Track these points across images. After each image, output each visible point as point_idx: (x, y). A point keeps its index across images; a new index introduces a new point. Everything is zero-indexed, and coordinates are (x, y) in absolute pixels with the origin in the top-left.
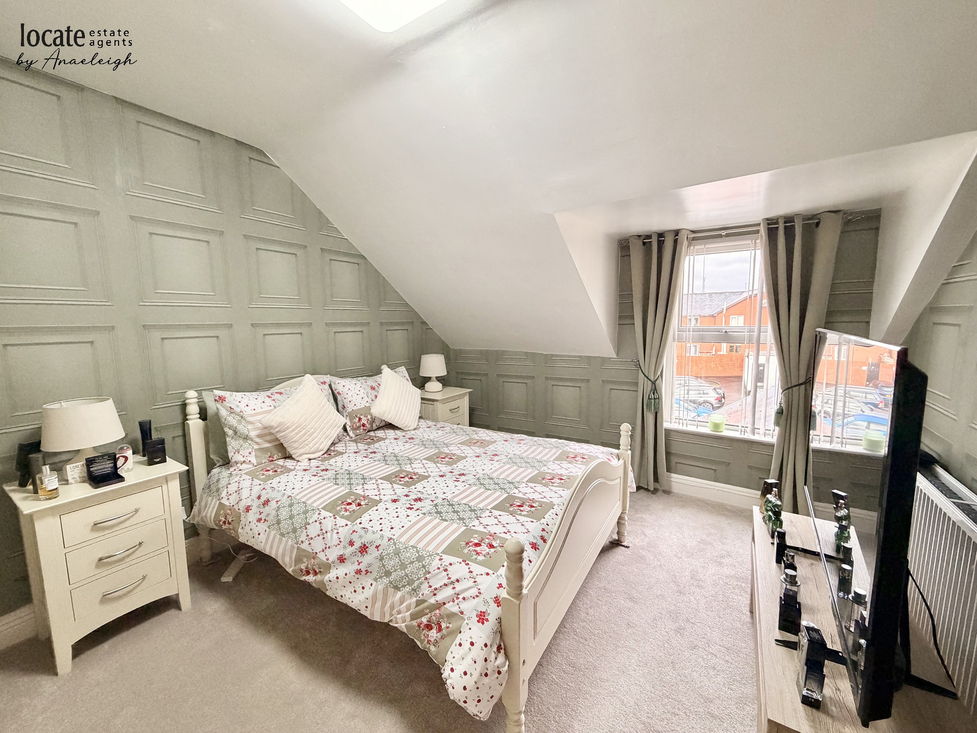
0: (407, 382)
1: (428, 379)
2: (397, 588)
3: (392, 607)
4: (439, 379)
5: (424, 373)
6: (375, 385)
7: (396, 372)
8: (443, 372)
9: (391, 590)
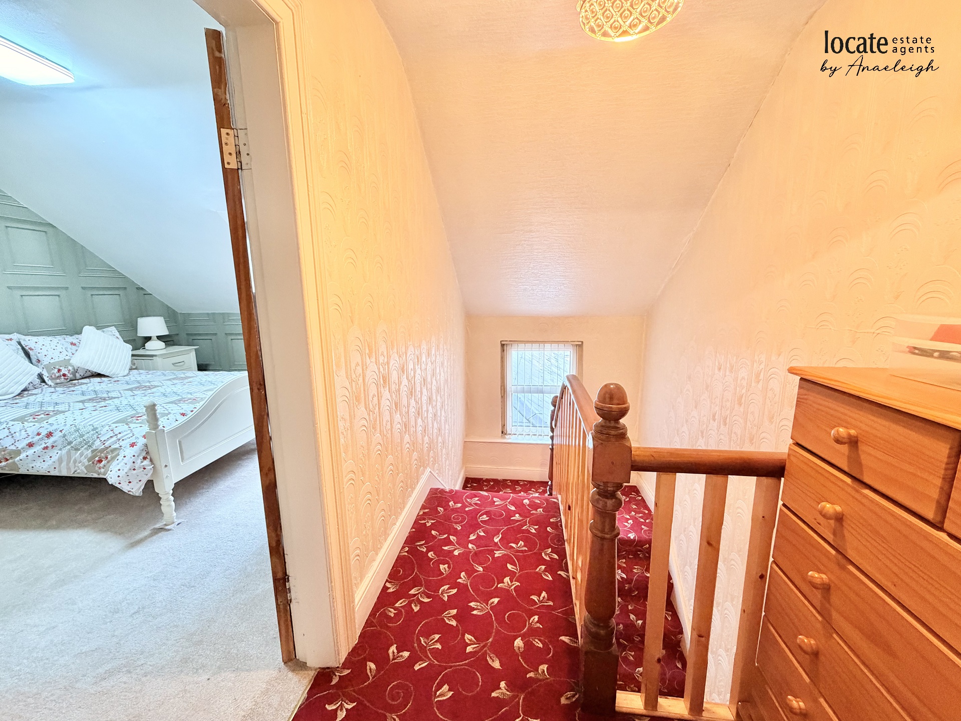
0: (118, 340)
1: (148, 339)
2: (77, 450)
3: (75, 462)
4: (159, 338)
5: (142, 332)
6: (75, 341)
7: (103, 331)
8: (164, 332)
9: (73, 452)
